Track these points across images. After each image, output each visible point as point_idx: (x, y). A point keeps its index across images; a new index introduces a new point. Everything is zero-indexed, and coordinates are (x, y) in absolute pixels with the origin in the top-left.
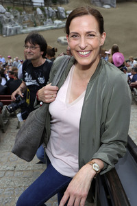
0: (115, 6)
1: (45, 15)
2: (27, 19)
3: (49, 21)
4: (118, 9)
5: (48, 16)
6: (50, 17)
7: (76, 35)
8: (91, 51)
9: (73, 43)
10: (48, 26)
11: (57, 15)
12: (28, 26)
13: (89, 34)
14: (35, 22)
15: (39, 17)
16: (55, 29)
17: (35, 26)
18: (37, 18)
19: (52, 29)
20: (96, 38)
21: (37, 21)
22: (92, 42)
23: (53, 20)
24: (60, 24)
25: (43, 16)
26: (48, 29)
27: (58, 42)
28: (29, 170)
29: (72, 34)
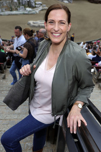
0: (72, 2)
1: (19, 3)
2: (5, 5)
3: (22, 8)
4: (73, 4)
5: (21, 4)
6: (23, 5)
7: (52, 22)
8: (61, 34)
9: (50, 27)
10: (21, 11)
11: (28, 4)
12: (5, 10)
13: (61, 22)
14: (11, 8)
15: (15, 4)
16: (26, 14)
17: (11, 10)
18: (13, 5)
19: (24, 14)
20: (65, 25)
21: (13, 7)
22: (63, 27)
23: (25, 7)
24: (30, 11)
25: (18, 3)
26: (20, 14)
27: (28, 24)
28: (7, 119)
29: (50, 21)
